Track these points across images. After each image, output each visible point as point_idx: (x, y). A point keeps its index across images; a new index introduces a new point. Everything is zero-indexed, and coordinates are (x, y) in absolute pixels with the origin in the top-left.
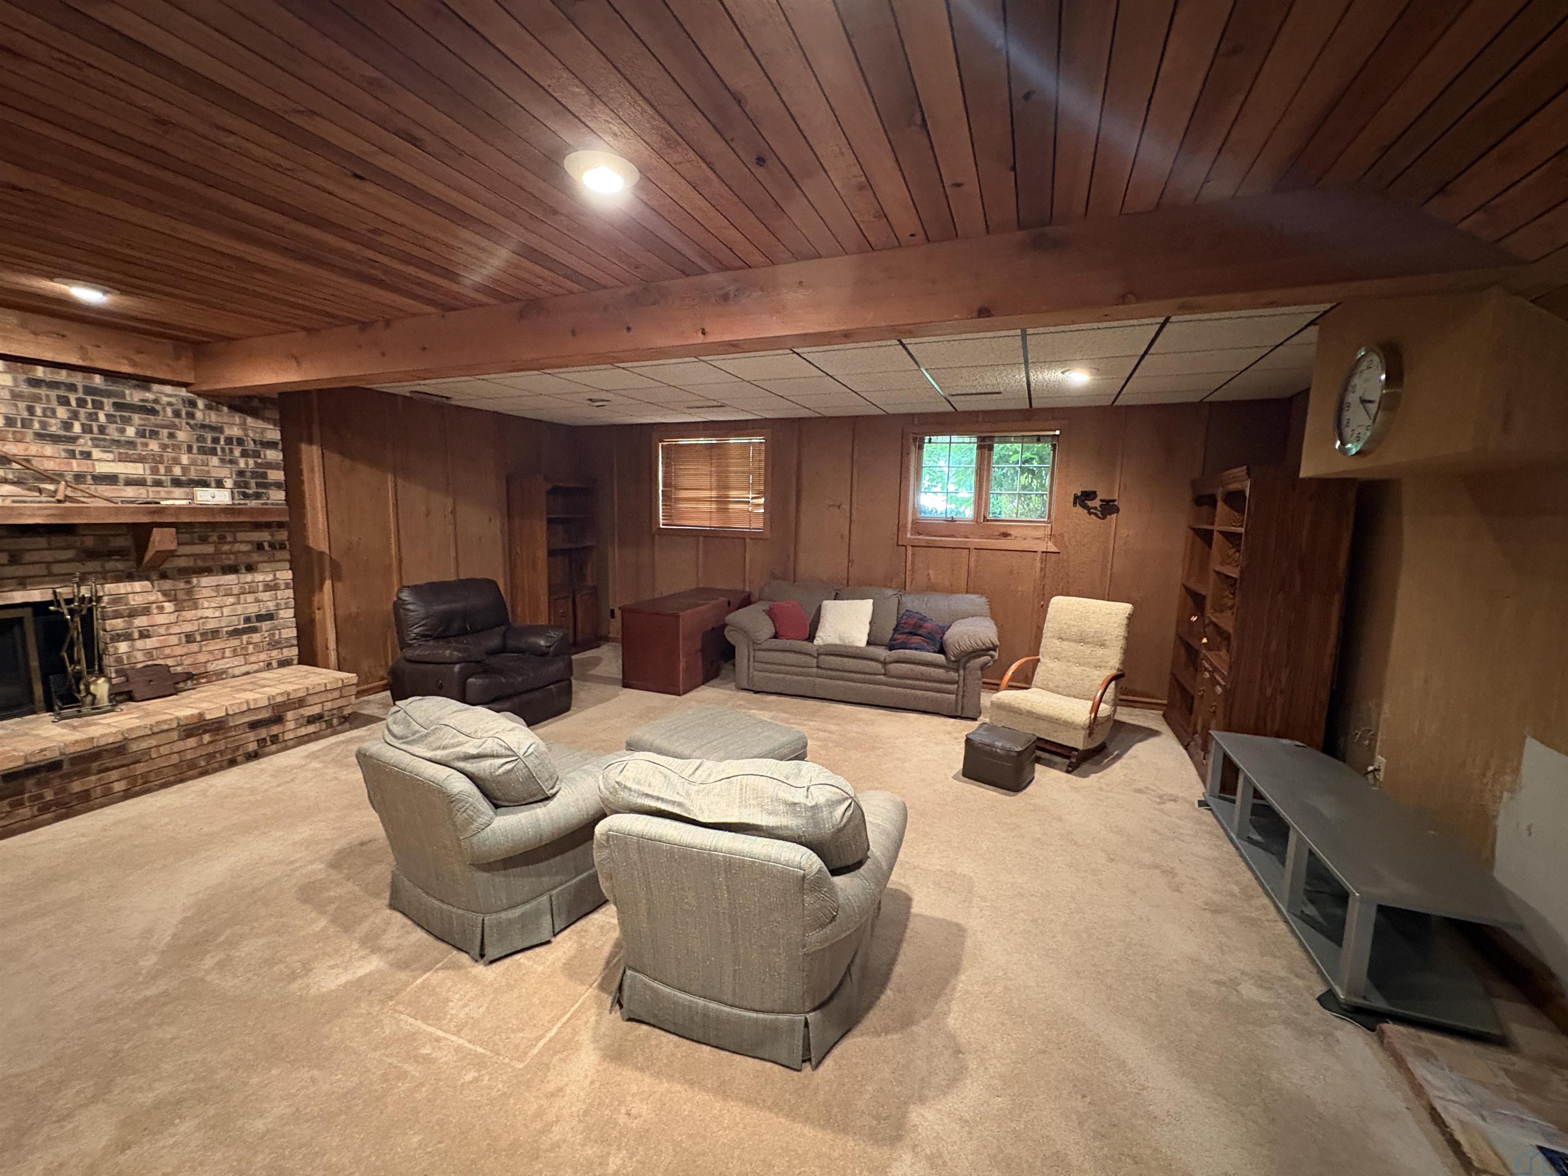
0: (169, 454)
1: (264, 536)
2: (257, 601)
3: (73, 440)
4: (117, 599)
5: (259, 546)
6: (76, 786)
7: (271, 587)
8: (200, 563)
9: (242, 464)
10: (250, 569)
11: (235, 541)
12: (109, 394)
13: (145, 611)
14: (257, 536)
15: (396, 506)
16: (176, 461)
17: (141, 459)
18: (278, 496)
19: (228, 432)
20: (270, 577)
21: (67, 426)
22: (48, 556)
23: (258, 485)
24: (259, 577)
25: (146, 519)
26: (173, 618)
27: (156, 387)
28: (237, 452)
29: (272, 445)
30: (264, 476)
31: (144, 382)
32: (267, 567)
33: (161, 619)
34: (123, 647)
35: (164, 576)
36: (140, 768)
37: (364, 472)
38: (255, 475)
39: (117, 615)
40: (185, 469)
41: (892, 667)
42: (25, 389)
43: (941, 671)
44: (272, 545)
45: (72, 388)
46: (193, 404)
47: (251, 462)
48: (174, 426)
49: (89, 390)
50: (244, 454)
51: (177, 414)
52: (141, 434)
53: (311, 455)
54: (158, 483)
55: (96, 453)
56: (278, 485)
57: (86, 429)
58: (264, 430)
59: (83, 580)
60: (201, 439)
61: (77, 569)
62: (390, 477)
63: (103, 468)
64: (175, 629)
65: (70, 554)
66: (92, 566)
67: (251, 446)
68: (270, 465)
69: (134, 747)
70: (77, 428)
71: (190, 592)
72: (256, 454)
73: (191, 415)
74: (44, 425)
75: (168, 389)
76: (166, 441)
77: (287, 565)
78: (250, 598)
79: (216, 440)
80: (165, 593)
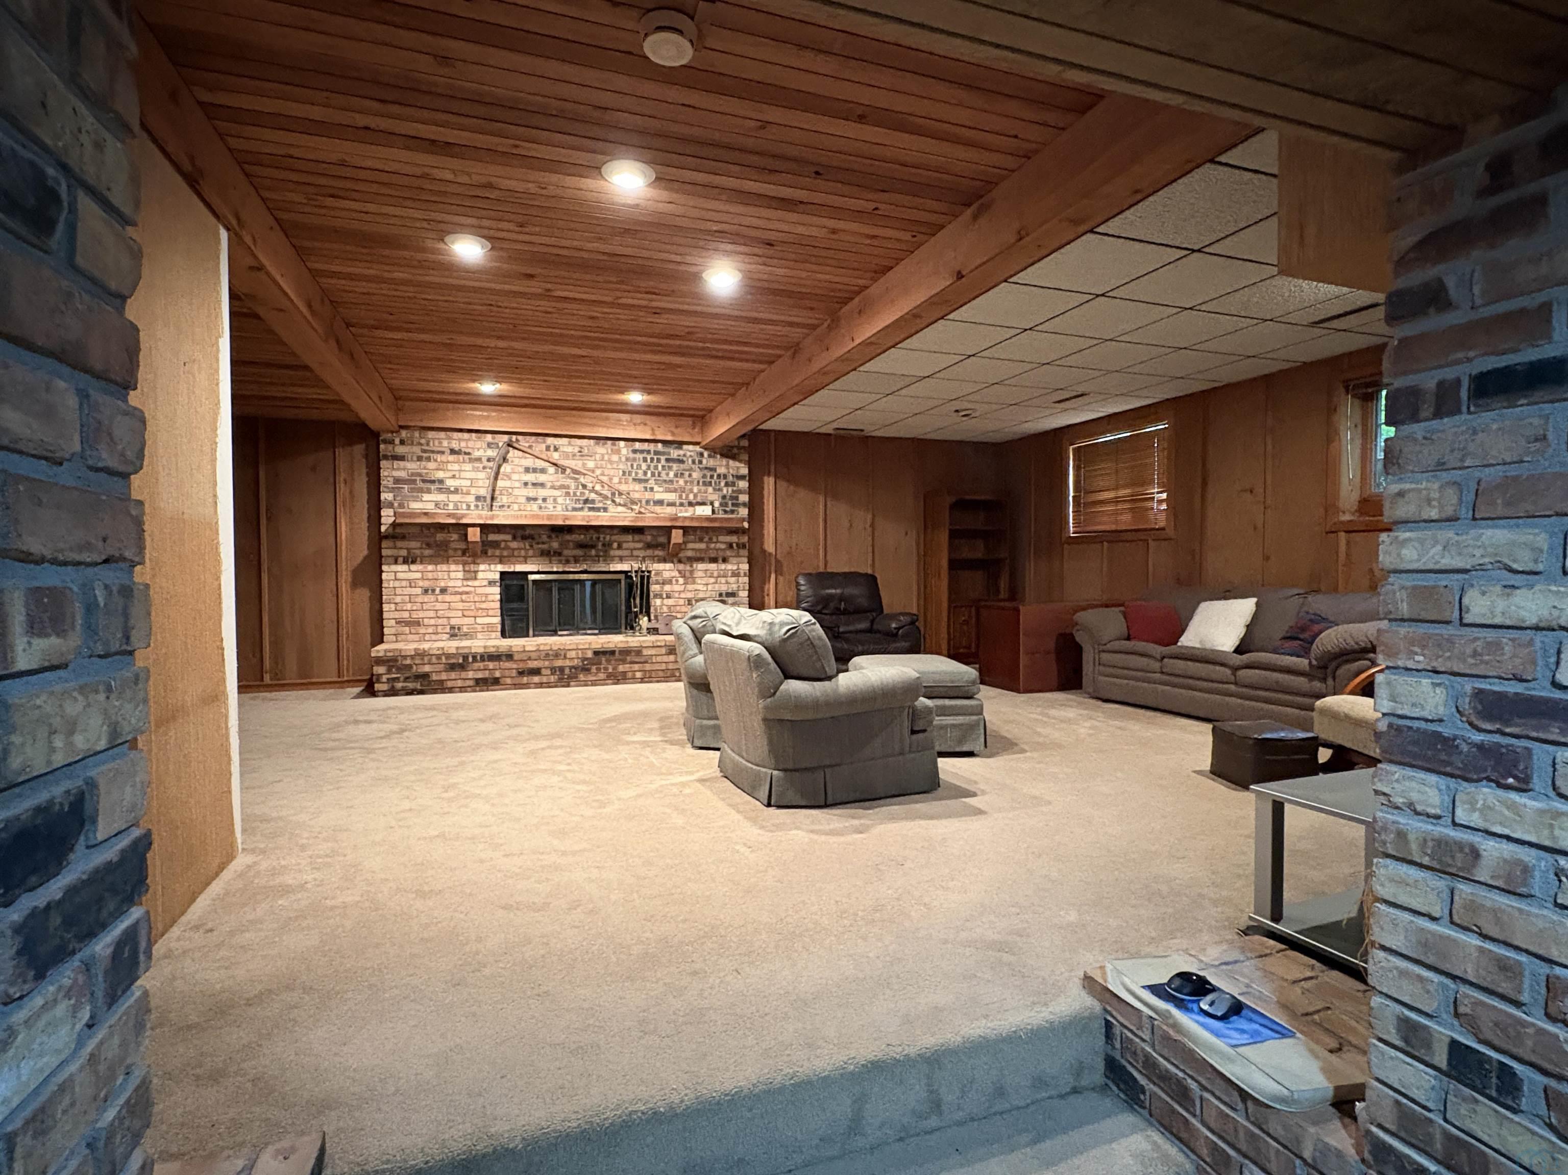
0: (688, 487)
1: (734, 539)
2: (727, 583)
3: (647, 481)
4: (658, 573)
5: (730, 546)
6: (621, 668)
7: (736, 574)
8: (698, 555)
9: (725, 491)
10: (725, 560)
11: (717, 542)
12: (663, 454)
13: (670, 582)
14: (729, 539)
15: (825, 521)
16: (691, 491)
17: (675, 491)
18: (744, 512)
19: (719, 471)
20: (735, 567)
21: (645, 473)
22: (632, 545)
23: (733, 505)
24: (729, 567)
25: (669, 524)
26: (682, 588)
27: (685, 447)
28: (723, 484)
29: (742, 477)
30: (737, 498)
31: (680, 444)
32: (734, 560)
33: (677, 588)
34: (658, 602)
35: (680, 561)
36: (648, 667)
37: (803, 494)
38: (732, 498)
39: (657, 583)
40: (695, 496)
41: (1242, 673)
42: (631, 455)
43: (1302, 679)
44: (738, 545)
45: (649, 452)
46: (702, 455)
47: (730, 489)
48: (691, 469)
49: (656, 453)
50: (727, 485)
51: (694, 462)
52: (676, 475)
53: (769, 482)
54: (682, 505)
55: (656, 488)
56: (744, 504)
57: (653, 475)
58: (738, 468)
59: (644, 559)
60: (704, 476)
61: (641, 553)
62: (821, 499)
63: (658, 497)
64: (683, 595)
65: (640, 545)
66: (649, 552)
67: (730, 478)
68: (740, 492)
69: (646, 652)
70: (649, 474)
71: (692, 572)
72: (733, 484)
73: (700, 462)
74: (637, 474)
75: (691, 447)
76: (688, 479)
77: (746, 560)
78: (723, 580)
79: (712, 477)
80: (680, 572)
